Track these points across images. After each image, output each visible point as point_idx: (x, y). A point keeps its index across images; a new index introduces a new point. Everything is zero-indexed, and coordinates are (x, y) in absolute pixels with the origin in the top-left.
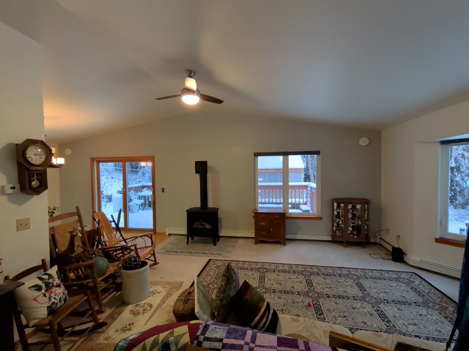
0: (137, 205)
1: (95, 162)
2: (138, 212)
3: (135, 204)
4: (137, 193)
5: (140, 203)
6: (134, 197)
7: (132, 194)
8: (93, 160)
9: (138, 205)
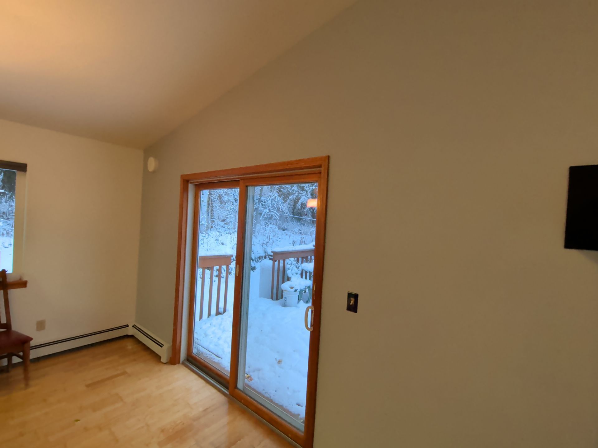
0: (296, 291)
1: (191, 187)
2: (296, 306)
3: (292, 288)
4: (302, 262)
5: (303, 288)
6: (293, 271)
7: (291, 264)
8: (186, 181)
9: (298, 291)
